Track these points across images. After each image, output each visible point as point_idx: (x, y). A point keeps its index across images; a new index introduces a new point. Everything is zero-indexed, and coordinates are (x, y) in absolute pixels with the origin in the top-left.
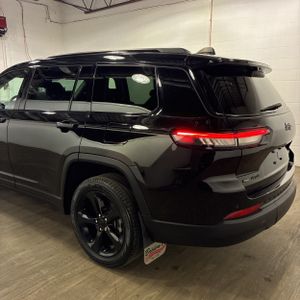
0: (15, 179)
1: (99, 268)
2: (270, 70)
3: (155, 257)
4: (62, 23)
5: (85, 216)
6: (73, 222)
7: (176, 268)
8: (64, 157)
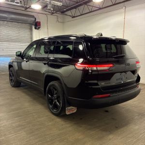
0: (31, 83)
1: (53, 115)
2: (129, 42)
3: (71, 112)
4: (63, 23)
5: (50, 96)
6: (46, 98)
7: (81, 119)
8: (44, 74)
